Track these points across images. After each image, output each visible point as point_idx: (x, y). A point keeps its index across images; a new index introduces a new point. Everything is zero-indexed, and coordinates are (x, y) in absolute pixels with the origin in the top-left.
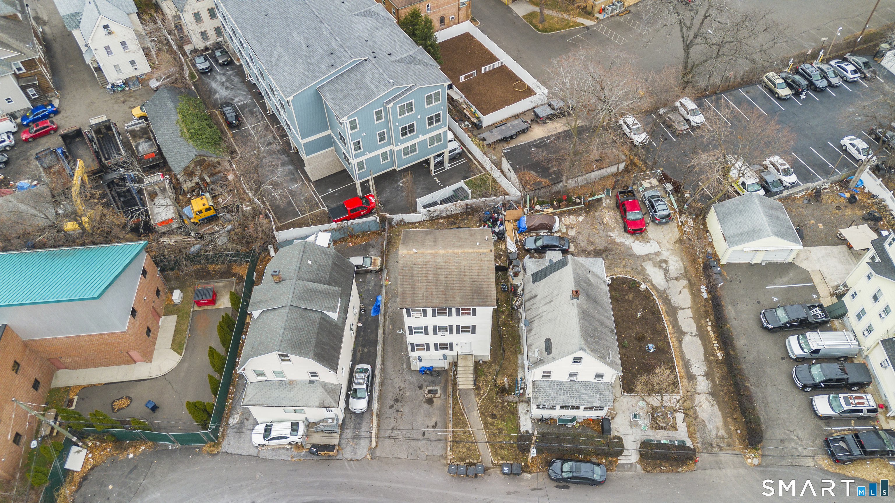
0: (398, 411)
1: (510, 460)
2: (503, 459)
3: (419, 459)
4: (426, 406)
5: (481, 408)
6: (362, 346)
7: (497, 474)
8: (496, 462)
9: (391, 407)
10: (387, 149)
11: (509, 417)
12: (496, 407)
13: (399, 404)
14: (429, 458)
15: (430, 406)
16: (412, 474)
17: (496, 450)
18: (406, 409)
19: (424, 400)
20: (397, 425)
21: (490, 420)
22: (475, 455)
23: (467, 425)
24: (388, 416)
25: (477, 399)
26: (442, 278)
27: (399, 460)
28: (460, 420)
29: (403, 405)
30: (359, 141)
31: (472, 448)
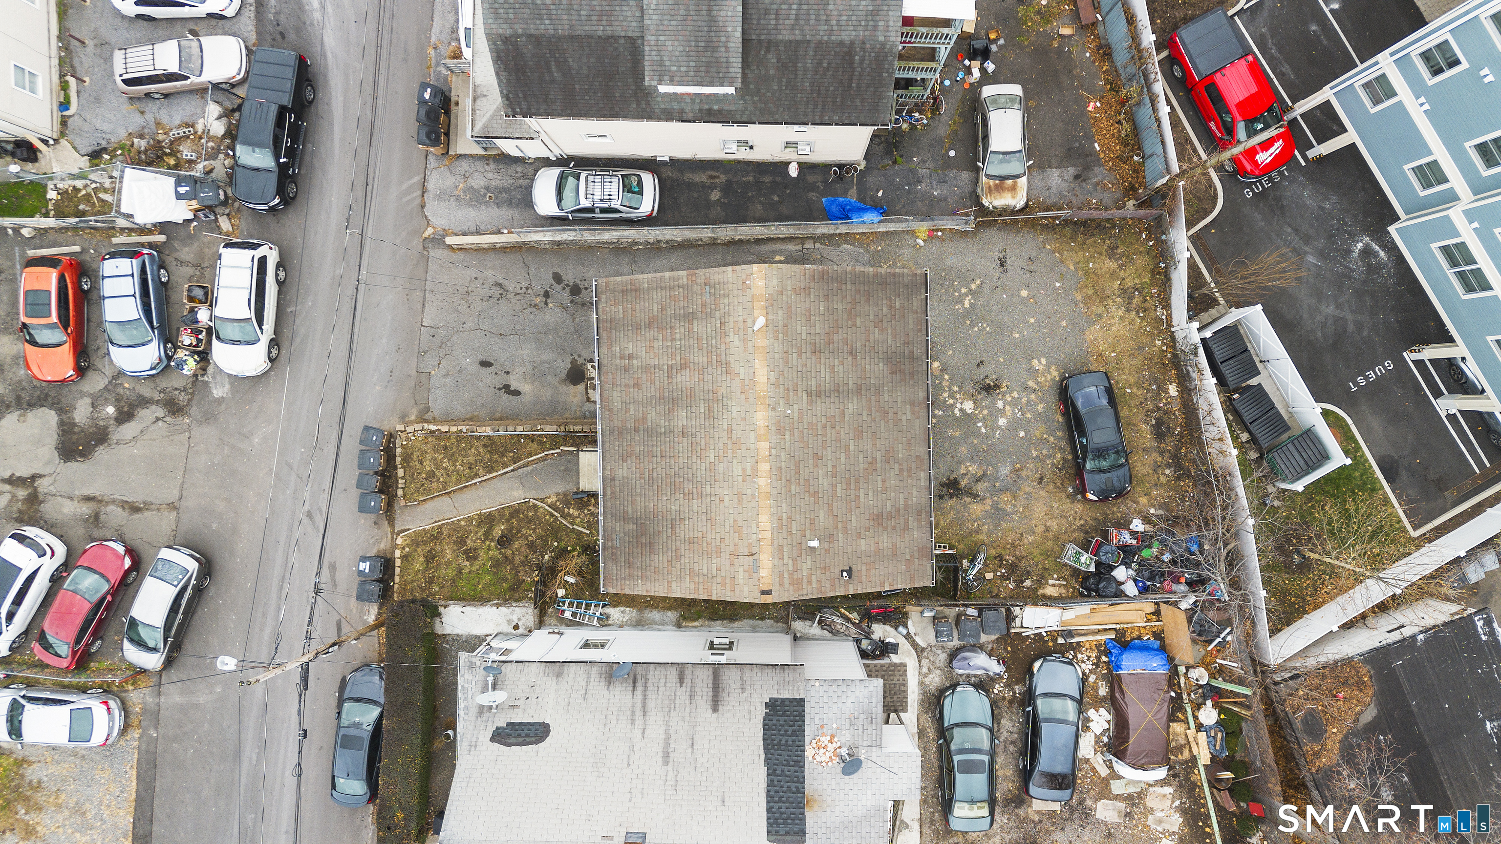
0: (547, 295)
1: (401, 576)
2: (404, 558)
3: (422, 354)
4: (564, 365)
5: (529, 509)
6: (729, 183)
7: (378, 541)
8: (399, 541)
9: (558, 278)
10: (1456, 181)
11: (505, 579)
12: (532, 546)
13: (566, 296)
14: (422, 380)
15: (564, 375)
16: (384, 341)
17: (425, 543)
18: (553, 315)
19: (580, 361)
20: (511, 296)
21: (499, 530)
22: (417, 490)
23: (490, 472)
24: (532, 270)
25: (553, 499)
26: (681, 419)
27: (419, 306)
28: (503, 455)
29: (565, 309)
30: (1457, 62)
31: (435, 485)
